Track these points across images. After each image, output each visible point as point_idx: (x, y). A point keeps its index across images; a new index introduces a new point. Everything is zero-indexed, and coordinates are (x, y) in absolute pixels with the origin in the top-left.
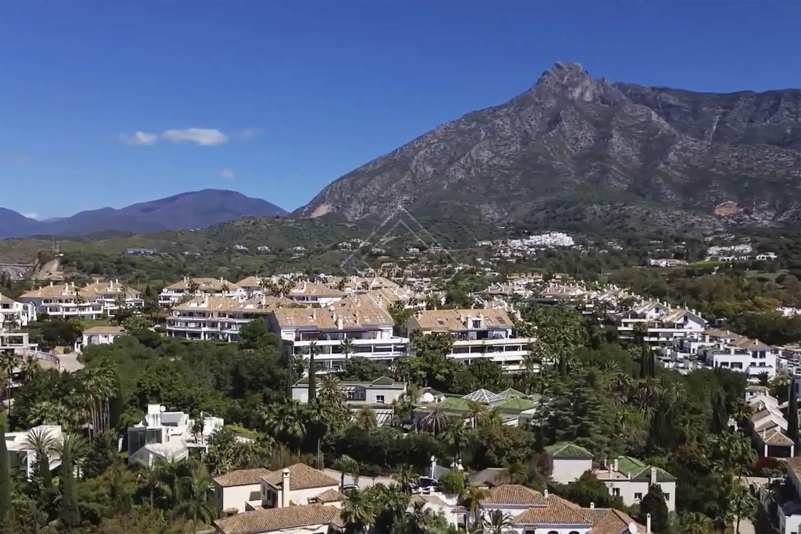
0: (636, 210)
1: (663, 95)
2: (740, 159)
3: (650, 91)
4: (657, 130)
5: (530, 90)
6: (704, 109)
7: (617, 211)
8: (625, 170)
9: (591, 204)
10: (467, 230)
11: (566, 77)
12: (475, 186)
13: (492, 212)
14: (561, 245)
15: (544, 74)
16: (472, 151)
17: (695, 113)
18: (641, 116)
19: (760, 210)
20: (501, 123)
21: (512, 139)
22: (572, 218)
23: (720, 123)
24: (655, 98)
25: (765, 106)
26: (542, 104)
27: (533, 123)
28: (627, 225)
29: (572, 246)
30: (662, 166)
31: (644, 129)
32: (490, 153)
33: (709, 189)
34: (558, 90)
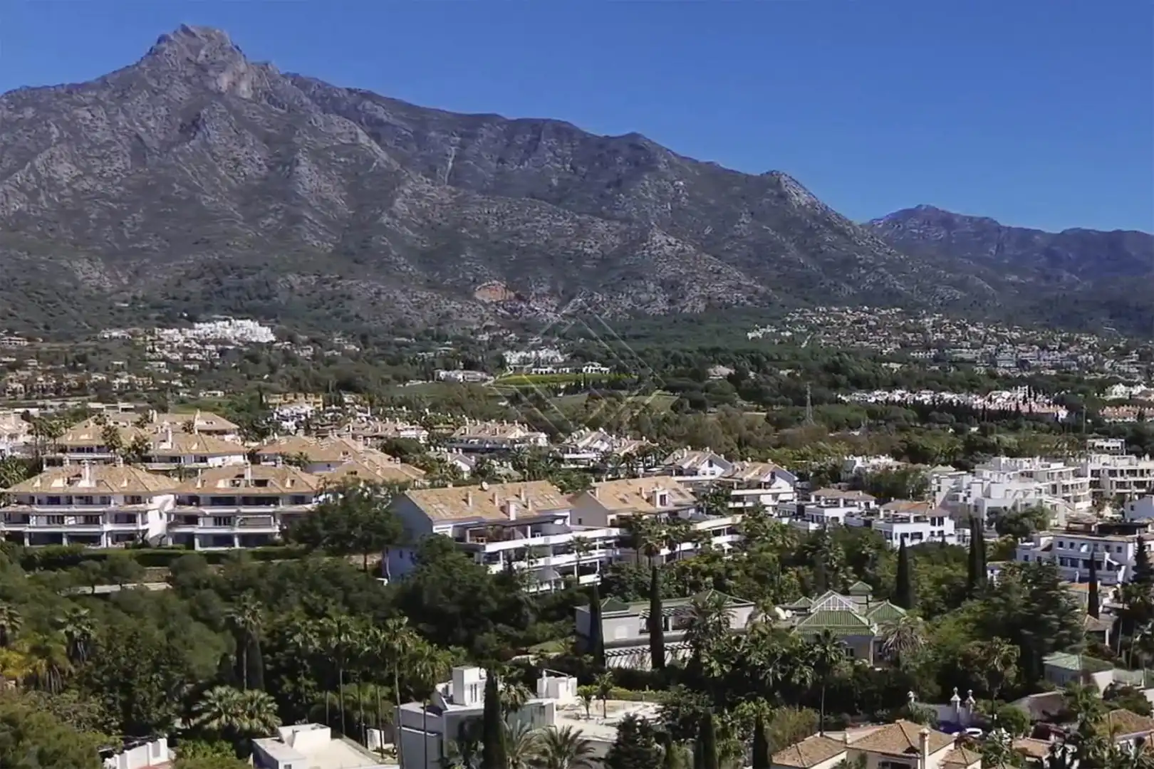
0: (361, 286)
1: (368, 104)
2: (501, 217)
3: (346, 94)
4: (370, 161)
5: (137, 64)
6: (433, 134)
7: (328, 288)
8: (326, 220)
9: (284, 273)
10: (65, 305)
11: (203, 52)
12: (55, 226)
13: (97, 274)
14: (254, 340)
15: (159, 41)
16: (37, 163)
17: (420, 139)
18: (342, 134)
19: (539, 297)
20: (89, 116)
21: (113, 149)
22: (254, 295)
23: (458, 158)
24: (356, 106)
25: (519, 141)
26: (164, 92)
27: (151, 124)
28: (348, 311)
29: (273, 342)
30: (385, 219)
31: (349, 156)
32: (74, 168)
33: (463, 260)
34: (190, 72)
